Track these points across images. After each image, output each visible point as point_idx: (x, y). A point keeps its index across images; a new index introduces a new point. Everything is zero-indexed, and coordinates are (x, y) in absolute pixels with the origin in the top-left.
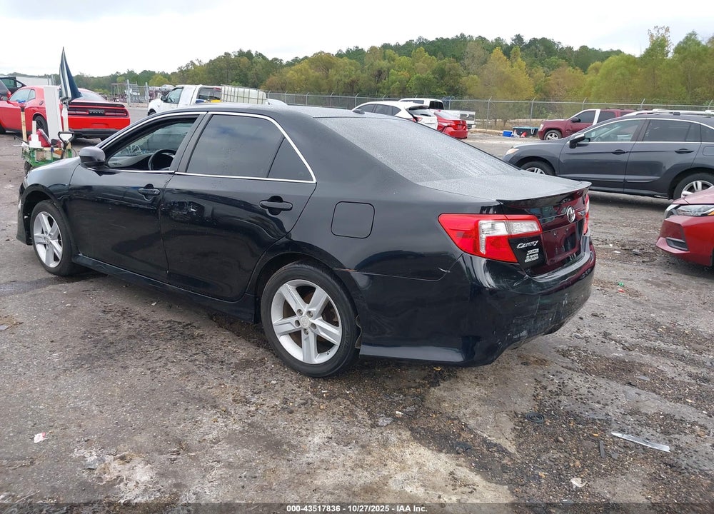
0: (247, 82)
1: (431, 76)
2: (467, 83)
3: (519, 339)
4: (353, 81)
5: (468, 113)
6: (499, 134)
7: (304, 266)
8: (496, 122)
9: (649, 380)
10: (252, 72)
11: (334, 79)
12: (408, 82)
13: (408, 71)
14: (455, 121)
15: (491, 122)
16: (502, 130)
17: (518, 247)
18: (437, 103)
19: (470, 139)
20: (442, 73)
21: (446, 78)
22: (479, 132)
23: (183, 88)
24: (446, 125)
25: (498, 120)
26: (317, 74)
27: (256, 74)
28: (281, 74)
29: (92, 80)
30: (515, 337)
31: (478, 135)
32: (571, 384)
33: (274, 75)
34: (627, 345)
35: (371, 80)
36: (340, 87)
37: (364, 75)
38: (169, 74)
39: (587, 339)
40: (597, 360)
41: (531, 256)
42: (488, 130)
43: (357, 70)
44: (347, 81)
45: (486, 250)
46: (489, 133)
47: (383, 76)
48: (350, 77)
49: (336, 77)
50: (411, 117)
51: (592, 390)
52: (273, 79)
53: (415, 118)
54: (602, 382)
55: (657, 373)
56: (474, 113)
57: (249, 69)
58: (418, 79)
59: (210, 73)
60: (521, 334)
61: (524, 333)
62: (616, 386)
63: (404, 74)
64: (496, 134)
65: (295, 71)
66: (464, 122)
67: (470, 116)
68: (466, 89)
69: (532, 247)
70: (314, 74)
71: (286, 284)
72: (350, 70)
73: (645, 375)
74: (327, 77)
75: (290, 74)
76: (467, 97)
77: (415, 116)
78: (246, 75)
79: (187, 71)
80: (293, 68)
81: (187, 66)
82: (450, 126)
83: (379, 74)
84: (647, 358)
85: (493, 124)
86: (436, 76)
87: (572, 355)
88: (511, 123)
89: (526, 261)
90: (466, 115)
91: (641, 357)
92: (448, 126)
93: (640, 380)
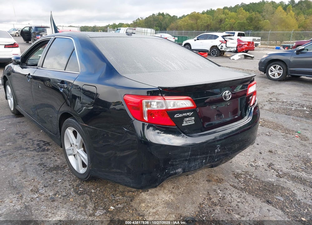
0: (161, 26)
1: (246, 21)
2: (263, 24)
3: (176, 173)
4: (208, 25)
5: (257, 38)
6: (273, 48)
7: (72, 120)
8: (276, 42)
9: (282, 200)
10: (164, 22)
11: (200, 24)
12: (234, 24)
13: (235, 19)
14: (248, 42)
15: (274, 42)
16: (275, 46)
17: (175, 116)
18: (241, 33)
19: (256, 51)
20: (251, 19)
21: (253, 22)
22: (264, 47)
23: (120, 29)
24: (243, 44)
25: (277, 42)
26: (192, 22)
27: (166, 23)
28: (176, 23)
29: (99, 28)
30: (172, 172)
31: (262, 49)
32: (228, 198)
33: (173, 23)
34: (281, 173)
35: (216, 24)
36: (202, 28)
37: (214, 22)
38: (130, 24)
39: (256, 167)
40: (255, 182)
41: (188, 122)
42: (268, 46)
43: (210, 20)
44: (205, 25)
45: (148, 118)
46: (269, 48)
47: (222, 22)
48: (207, 23)
49: (201, 23)
50: (224, 40)
51: (240, 204)
52: (173, 25)
53: (226, 41)
54: (250, 198)
55: (290, 196)
56: (260, 38)
57: (163, 21)
58: (239, 23)
59: (146, 23)
60: (177, 171)
61: (180, 170)
62: (258, 202)
63: (233, 21)
64: (272, 48)
65: (182, 21)
66: (253, 42)
67: (258, 39)
68: (263, 27)
69: (188, 117)
70: (191, 22)
71: (67, 129)
72: (207, 20)
73: (282, 196)
74: (197, 23)
75: (180, 23)
76: (263, 30)
77: (225, 39)
78: (161, 24)
79: (136, 22)
80: (181, 19)
81: (137, 20)
82: (246, 44)
83: (221, 21)
84: (289, 184)
85: (275, 43)
86: (248, 21)
87: (241, 177)
88: (285, 43)
89: (183, 125)
90: (255, 39)
91: (286, 182)
92: (244, 44)
93: (277, 199)
